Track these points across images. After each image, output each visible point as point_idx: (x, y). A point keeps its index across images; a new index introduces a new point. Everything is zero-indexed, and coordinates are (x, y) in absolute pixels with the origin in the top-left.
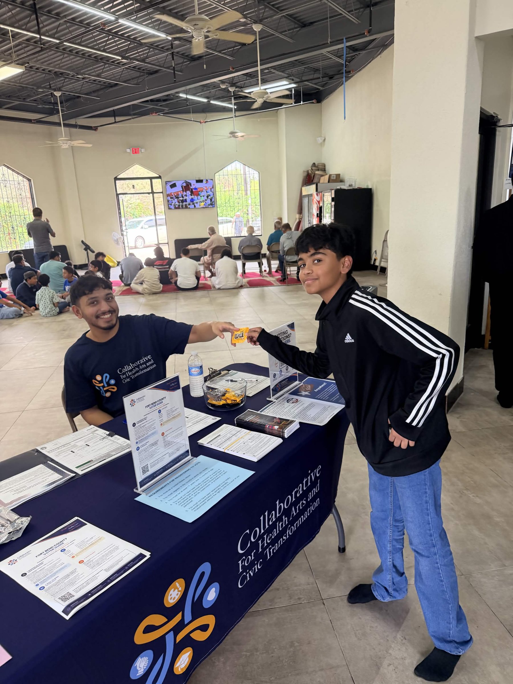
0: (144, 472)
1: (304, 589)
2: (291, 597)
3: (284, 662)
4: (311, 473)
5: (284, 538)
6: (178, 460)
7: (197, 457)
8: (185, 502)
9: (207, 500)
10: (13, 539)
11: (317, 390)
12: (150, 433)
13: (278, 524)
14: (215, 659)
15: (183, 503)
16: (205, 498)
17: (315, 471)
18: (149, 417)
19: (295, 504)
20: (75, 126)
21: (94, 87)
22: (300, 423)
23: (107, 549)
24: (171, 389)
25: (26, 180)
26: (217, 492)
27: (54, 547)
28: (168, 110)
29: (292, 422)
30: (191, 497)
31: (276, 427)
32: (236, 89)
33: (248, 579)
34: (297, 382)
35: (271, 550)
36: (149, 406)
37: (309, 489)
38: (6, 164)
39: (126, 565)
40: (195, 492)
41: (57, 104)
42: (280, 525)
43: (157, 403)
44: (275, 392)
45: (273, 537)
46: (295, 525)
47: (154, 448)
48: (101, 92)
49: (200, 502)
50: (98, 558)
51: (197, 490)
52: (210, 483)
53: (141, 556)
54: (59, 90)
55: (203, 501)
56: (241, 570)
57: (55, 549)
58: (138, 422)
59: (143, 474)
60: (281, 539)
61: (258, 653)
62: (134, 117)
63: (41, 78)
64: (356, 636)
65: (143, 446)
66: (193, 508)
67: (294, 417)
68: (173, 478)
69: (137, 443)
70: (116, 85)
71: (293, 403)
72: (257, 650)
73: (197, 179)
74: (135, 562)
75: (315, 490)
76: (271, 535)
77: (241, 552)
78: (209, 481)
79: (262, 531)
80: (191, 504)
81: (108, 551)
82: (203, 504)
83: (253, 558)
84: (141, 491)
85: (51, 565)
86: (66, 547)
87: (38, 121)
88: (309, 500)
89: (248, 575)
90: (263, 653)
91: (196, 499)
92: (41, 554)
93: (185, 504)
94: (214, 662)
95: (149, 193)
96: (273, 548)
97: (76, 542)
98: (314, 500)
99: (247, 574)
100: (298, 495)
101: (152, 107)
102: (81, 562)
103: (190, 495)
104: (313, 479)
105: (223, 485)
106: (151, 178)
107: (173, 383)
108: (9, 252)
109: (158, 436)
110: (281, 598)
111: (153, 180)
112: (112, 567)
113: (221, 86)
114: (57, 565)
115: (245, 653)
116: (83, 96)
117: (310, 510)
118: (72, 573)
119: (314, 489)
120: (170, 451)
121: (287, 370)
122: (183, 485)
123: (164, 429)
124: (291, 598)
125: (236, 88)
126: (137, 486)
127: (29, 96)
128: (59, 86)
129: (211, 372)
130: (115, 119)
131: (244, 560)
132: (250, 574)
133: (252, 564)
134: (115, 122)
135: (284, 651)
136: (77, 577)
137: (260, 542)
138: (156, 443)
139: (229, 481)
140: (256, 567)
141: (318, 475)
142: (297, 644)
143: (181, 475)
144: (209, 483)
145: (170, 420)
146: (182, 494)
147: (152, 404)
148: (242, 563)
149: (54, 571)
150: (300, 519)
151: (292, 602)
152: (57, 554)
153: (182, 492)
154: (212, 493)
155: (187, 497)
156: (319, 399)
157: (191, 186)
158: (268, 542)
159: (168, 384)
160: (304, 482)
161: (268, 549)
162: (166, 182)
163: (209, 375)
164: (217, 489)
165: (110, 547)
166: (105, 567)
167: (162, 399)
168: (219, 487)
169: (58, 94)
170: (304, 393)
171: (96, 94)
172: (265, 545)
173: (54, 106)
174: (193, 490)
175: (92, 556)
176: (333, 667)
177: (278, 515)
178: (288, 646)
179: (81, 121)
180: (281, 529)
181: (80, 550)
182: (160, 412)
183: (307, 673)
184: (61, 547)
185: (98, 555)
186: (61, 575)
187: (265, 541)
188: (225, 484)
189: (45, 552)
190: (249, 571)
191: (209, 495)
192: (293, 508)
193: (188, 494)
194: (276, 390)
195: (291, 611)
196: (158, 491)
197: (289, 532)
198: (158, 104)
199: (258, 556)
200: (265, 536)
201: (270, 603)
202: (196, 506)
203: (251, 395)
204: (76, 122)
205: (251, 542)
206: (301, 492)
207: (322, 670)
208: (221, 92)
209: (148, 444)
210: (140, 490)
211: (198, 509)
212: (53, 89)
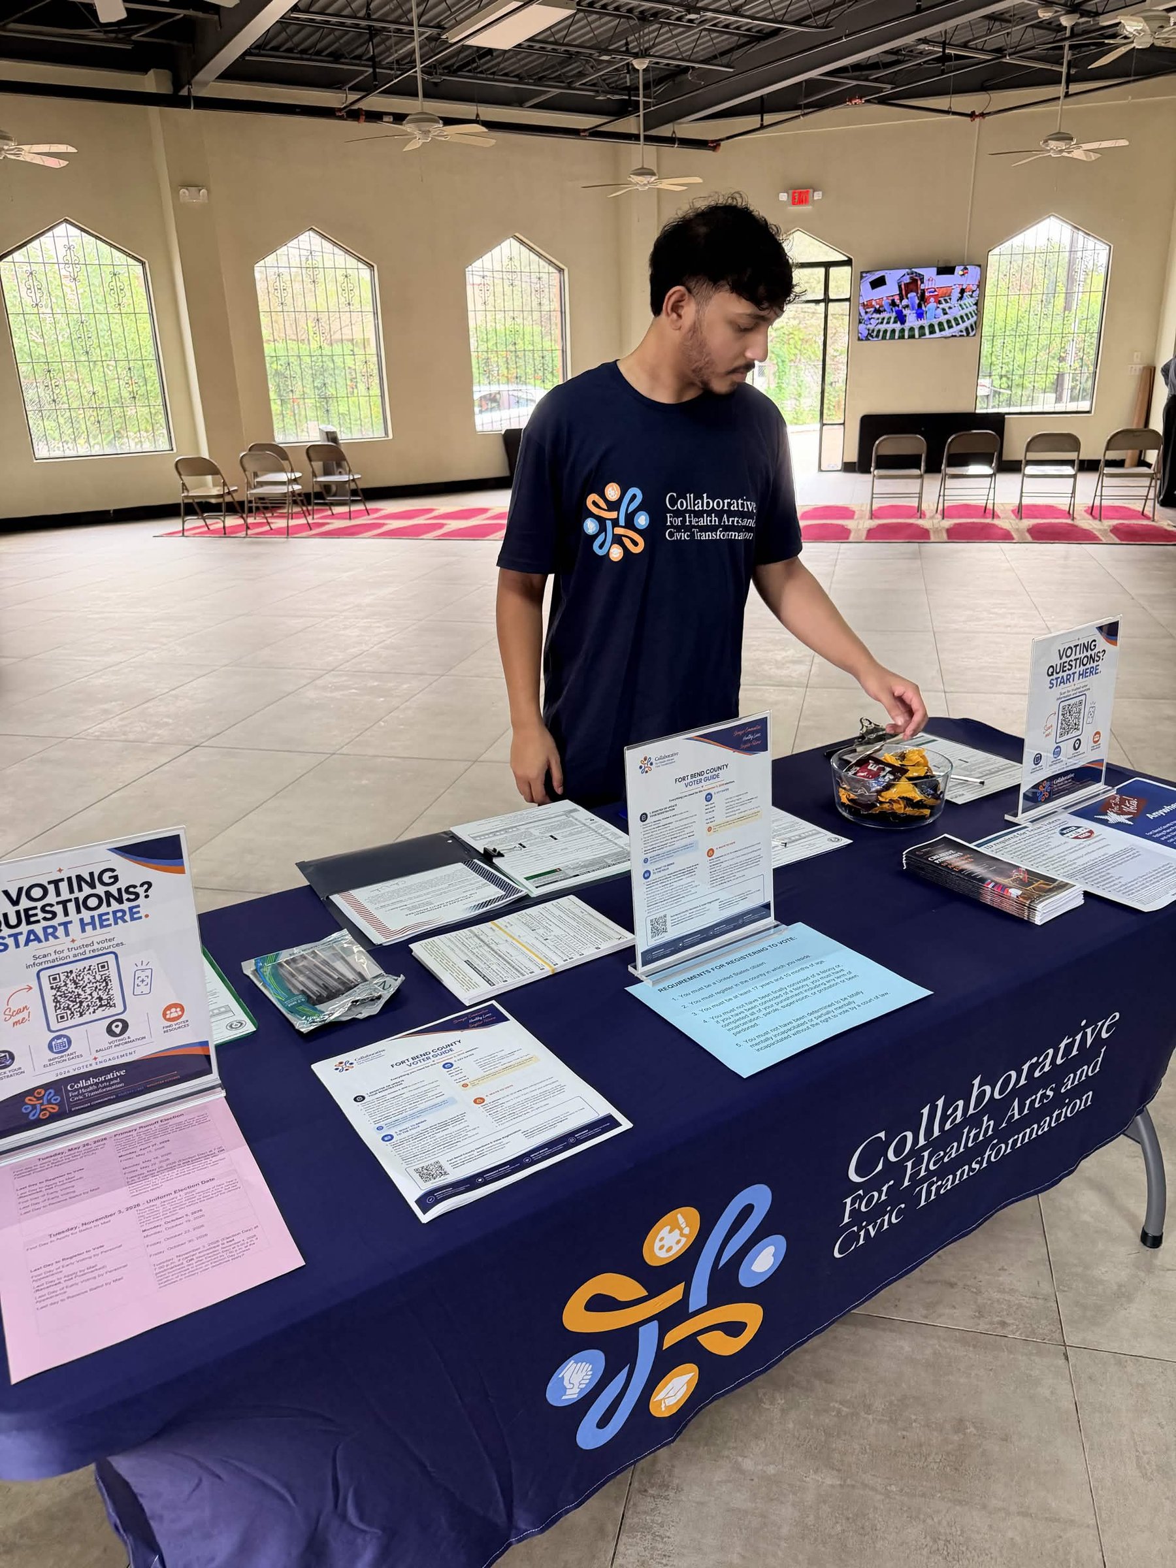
0: (656, 931)
1: (1020, 1306)
2: (980, 1313)
3: (930, 1459)
4: (1087, 1026)
5: (975, 1166)
6: (740, 922)
7: (788, 924)
8: (738, 1023)
9: (793, 1032)
10: (360, 1017)
11: (1155, 815)
12: (678, 844)
13: (966, 1131)
14: (765, 1394)
15: (733, 1025)
16: (789, 1027)
17: (1100, 1024)
18: (681, 806)
19: (1022, 1093)
20: (670, 140)
21: (724, 41)
22: (1087, 894)
23: (538, 1086)
24: (742, 746)
25: (555, 271)
26: (823, 1019)
27: (432, 1054)
28: (892, 89)
29: (1063, 886)
30: (755, 1016)
31: (1015, 892)
32: (1084, 20)
33: (861, 1242)
34: (1099, 787)
35: (934, 1188)
36: (684, 779)
37: (1072, 1065)
38: (517, 234)
39: (572, 1134)
40: (767, 1005)
41: (637, 89)
42: (972, 1135)
43: (706, 775)
44: (1031, 804)
45: (946, 1160)
46: (1010, 1142)
47: (686, 880)
48: (737, 54)
49: (776, 1032)
50: (515, 1101)
51: (773, 1002)
52: (808, 993)
53: (608, 1122)
54: (644, 54)
55: (783, 1033)
56: (846, 1220)
57: (433, 1059)
58: (655, 813)
59: (652, 937)
60: (966, 1167)
61: (870, 1417)
62: (806, 111)
63: (610, 29)
64: (1139, 1466)
65: (659, 870)
66: (754, 1042)
67: (1071, 876)
68: (723, 961)
69: (646, 861)
70: (776, 32)
71: (1076, 838)
72: (868, 1409)
73: (941, 265)
74: (591, 1133)
75: (1087, 1071)
76: (942, 1153)
77: (854, 1177)
78: (807, 988)
79: (922, 1142)
80: (752, 1034)
81: (541, 1091)
82: (782, 1040)
83: (883, 1197)
84: (643, 973)
85: (416, 1092)
86: (456, 1059)
87: (595, 133)
88: (1063, 1091)
89: (862, 1233)
90: (880, 1421)
91: (765, 1024)
92: (403, 1062)
93: (738, 1027)
94: (761, 1401)
95: (817, 302)
96: (939, 1183)
97: (478, 1054)
98: (1077, 1092)
99: (860, 1230)
100: (1037, 1074)
101: (855, 83)
102: (479, 1101)
103: (754, 1010)
104: (1089, 1041)
105: (840, 1005)
106: (827, 265)
107: (752, 733)
108: (503, 432)
109: (700, 856)
110: (955, 1308)
111: (832, 270)
112: (540, 1129)
113: (1041, 15)
114: (430, 1094)
115: (837, 1405)
116: (697, 66)
117: (1059, 1116)
118: (456, 1120)
119: (1085, 1067)
120: (724, 896)
121: (1075, 749)
122: (742, 983)
123: (713, 841)
124: (981, 1316)
125: (1082, 16)
126: (635, 961)
127: (581, 75)
128: (647, 45)
129: (865, 729)
130: (762, 120)
131: (861, 1198)
132: (867, 1232)
133: (878, 1211)
134: (762, 127)
135: (935, 1434)
136: (464, 1134)
137: (909, 1164)
138: (690, 871)
139: (858, 1000)
140: (886, 1218)
141: (1104, 1035)
142: (971, 1430)
143: (743, 958)
144: (806, 994)
145: (733, 821)
146: (735, 1003)
147: (693, 776)
148: (853, 1203)
149: (422, 1107)
150: (1028, 1131)
151: (983, 1326)
152: (434, 1072)
153: (736, 997)
154: (810, 1018)
155: (746, 1013)
156: (1157, 840)
157: (922, 282)
158: (932, 1167)
159: (736, 733)
160: (1062, 1046)
161: (926, 1185)
162: (862, 273)
163: (862, 737)
164: (824, 1011)
165: (547, 1082)
166: (527, 1125)
167: (719, 768)
168: (830, 1009)
169: (640, 64)
170: (1113, 817)
171: (725, 59)
172: (923, 1173)
173: (630, 96)
174: (763, 1000)
175: (505, 1092)
176: (1058, 1520)
177: (971, 1111)
178: (948, 1426)
179: (687, 128)
180: (970, 1145)
181: (481, 1073)
182: (709, 797)
183: (984, 1507)
184: (445, 1058)
185: (516, 1095)
186: (432, 1119)
187: (924, 1166)
188: (846, 1005)
189: (411, 1061)
190: (868, 1225)
191: (802, 1021)
192: (1016, 1103)
193: (750, 1006)
194: (1035, 797)
195: (975, 1346)
196: (681, 982)
197: (990, 1156)
198: (871, 75)
199: (895, 1196)
200: (926, 1154)
201: (924, 1312)
202: (763, 1038)
203: (960, 801)
204: (674, 132)
205: (886, 1159)
206: (1046, 1069)
207: (1025, 1514)
208: (1038, 32)
209: (672, 869)
210: (640, 971)
211: (767, 1047)
212: (634, 53)
